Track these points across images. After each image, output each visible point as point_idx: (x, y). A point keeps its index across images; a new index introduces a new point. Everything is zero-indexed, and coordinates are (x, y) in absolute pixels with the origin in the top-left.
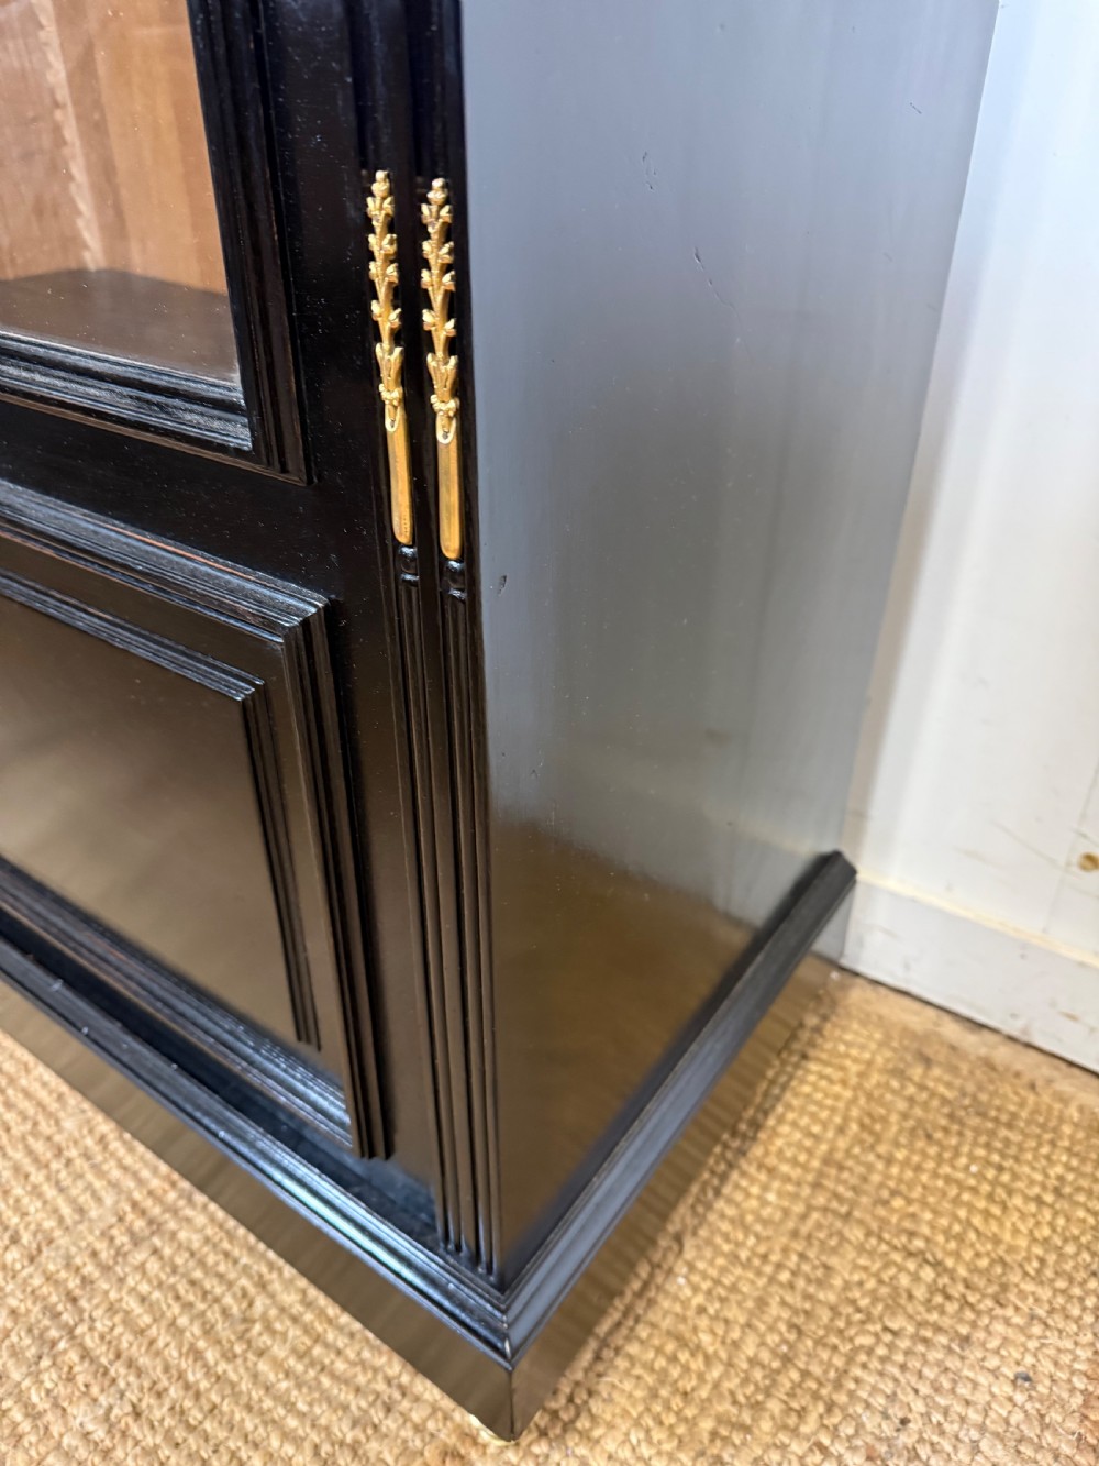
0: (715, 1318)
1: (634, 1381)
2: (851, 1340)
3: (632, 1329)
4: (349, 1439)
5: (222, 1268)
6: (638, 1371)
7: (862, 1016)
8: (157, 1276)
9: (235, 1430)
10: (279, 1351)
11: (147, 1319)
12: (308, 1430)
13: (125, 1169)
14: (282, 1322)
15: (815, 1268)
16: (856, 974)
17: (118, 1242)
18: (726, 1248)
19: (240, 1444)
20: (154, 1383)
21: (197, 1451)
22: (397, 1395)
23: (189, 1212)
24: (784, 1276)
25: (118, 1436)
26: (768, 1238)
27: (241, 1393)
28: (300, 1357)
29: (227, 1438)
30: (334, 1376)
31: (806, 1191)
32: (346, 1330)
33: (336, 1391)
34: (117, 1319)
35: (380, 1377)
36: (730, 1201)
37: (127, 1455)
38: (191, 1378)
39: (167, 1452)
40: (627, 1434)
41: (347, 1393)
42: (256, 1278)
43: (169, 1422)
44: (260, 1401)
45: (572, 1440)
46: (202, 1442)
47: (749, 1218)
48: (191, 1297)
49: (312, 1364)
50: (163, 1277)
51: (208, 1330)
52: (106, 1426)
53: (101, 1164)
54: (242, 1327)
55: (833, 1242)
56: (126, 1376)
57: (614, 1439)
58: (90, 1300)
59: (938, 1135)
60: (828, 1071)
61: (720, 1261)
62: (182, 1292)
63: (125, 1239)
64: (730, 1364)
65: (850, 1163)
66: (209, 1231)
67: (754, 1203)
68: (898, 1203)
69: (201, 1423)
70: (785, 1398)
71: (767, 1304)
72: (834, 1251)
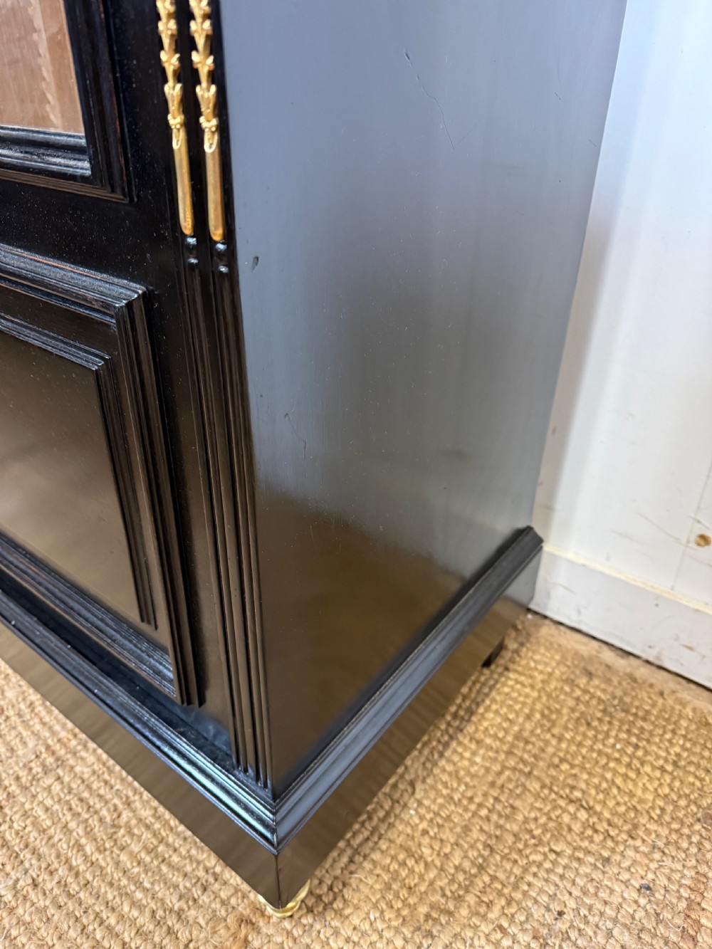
0: (434, 838)
1: (375, 878)
2: (527, 857)
3: (376, 843)
4: (176, 908)
5: (102, 792)
6: (378, 871)
7: (547, 644)
8: (58, 794)
9: (100, 898)
10: (135, 847)
11: (48, 823)
12: (149, 900)
13: (44, 724)
14: (139, 828)
15: (505, 807)
16: (545, 617)
17: (34, 771)
18: (445, 792)
19: (102, 908)
20: (49, 865)
21: (73, 912)
22: (211, 880)
23: (84, 754)
24: (484, 812)
25: (21, 899)
26: (474, 787)
27: (107, 874)
28: (149, 852)
29: (94, 904)
30: (170, 865)
31: (502, 756)
32: (182, 836)
33: (171, 876)
34: (28, 822)
35: (201, 867)
36: (449, 761)
37: (25, 912)
38: (74, 863)
39: (52, 912)
40: (368, 914)
41: (178, 877)
42: (124, 799)
43: (56, 891)
44: (119, 880)
45: (329, 915)
46: (77, 905)
47: (462, 773)
48: (79, 810)
49: (157, 857)
50: (62, 796)
51: (89, 832)
52: (14, 892)
53: (28, 720)
54: (112, 830)
55: (518, 791)
56: (30, 859)
57: (358, 916)
58: (11, 809)
59: (595, 723)
60: (522, 678)
61: (440, 801)
62: (74, 806)
63: (39, 770)
64: (442, 869)
65: (533, 739)
66: (96, 767)
67: (466, 763)
68: (565, 767)
69: (77, 893)
70: (479, 894)
71: (470, 830)
72: (518, 796)
